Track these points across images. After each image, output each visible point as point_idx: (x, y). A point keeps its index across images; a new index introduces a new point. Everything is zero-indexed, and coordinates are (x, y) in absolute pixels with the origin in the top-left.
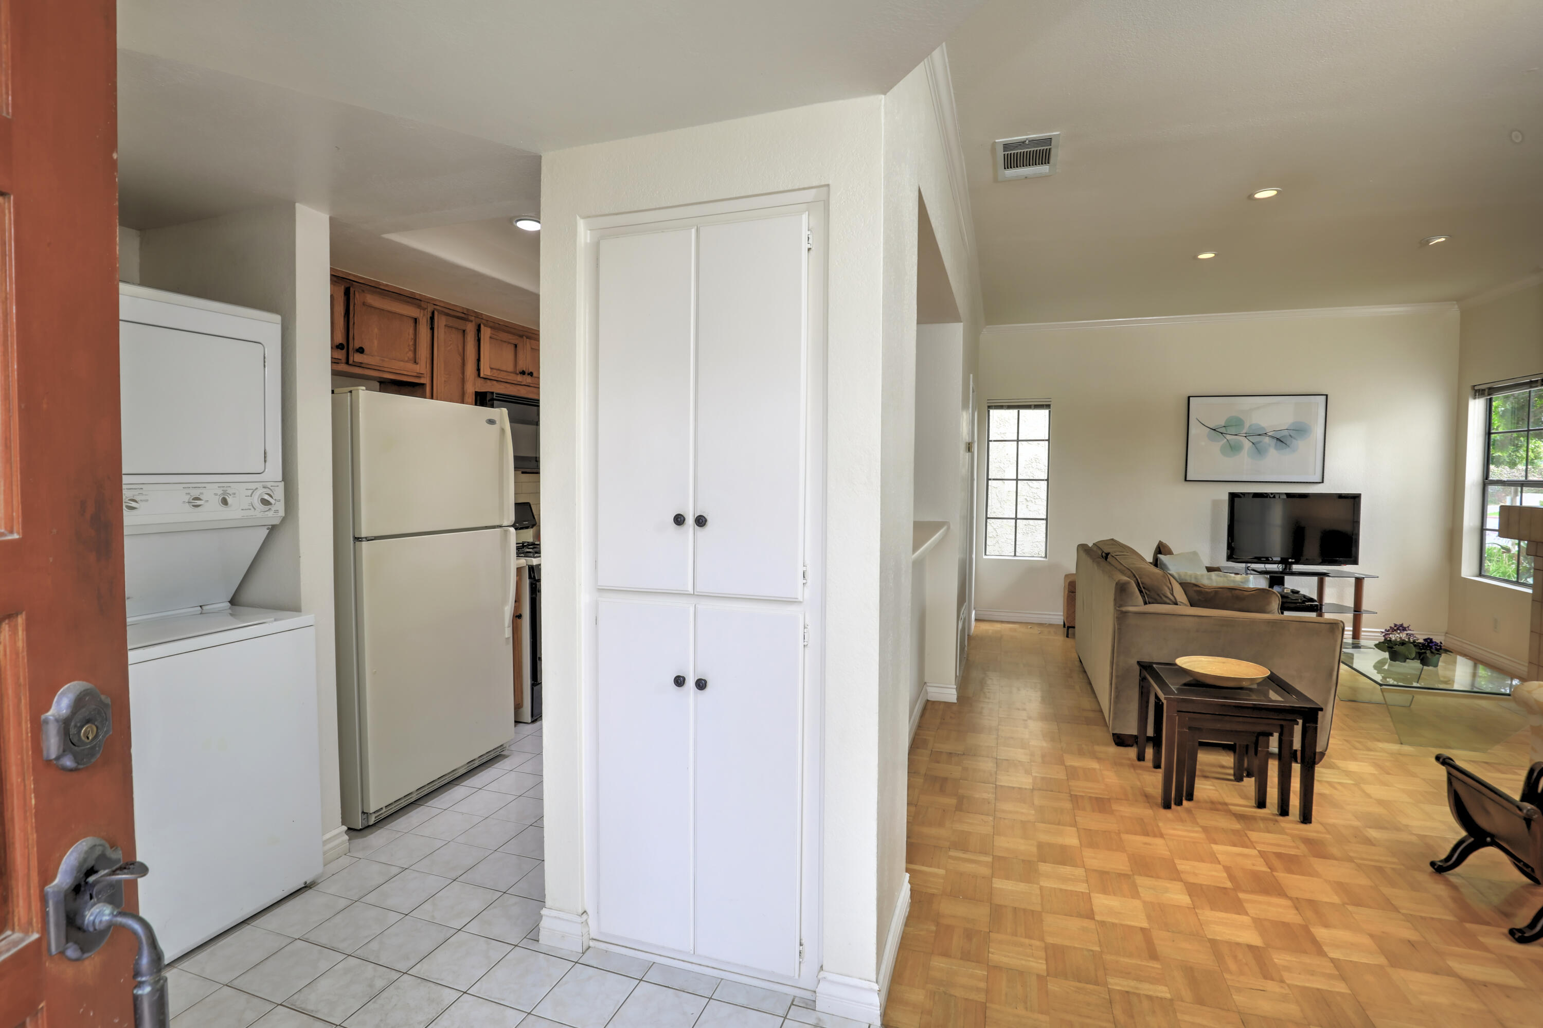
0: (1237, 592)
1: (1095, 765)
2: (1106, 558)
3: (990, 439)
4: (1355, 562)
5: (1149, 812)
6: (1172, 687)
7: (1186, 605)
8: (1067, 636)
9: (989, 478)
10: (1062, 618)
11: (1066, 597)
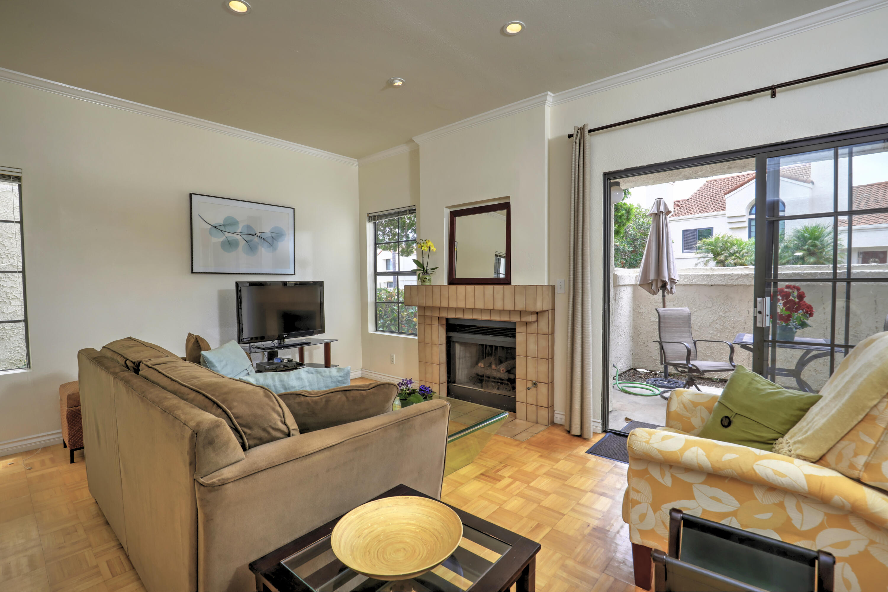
2: (137, 370)
4: (323, 331)
7: (302, 434)
8: (72, 461)
10: (60, 435)
11: (65, 413)
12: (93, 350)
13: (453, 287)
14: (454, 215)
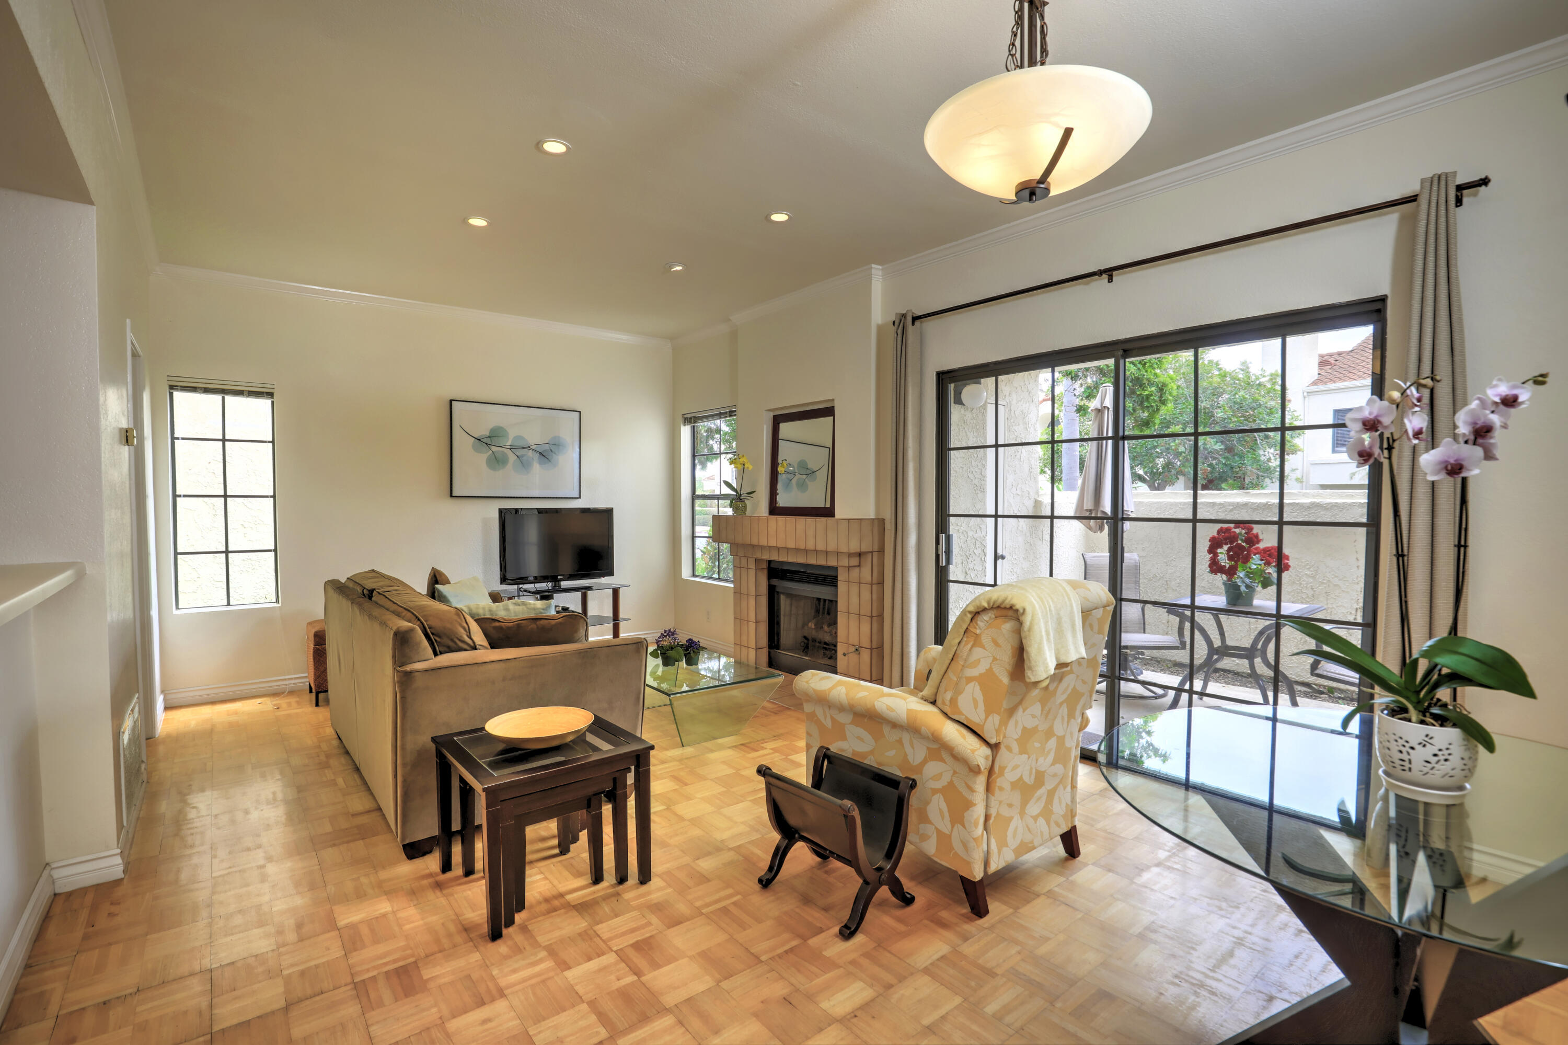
0: (542, 622)
1: (384, 906)
2: (370, 597)
3: (176, 436)
4: (611, 573)
5: (476, 957)
6: (480, 762)
7: (486, 648)
8: (317, 705)
9: (178, 493)
10: (308, 680)
11: (312, 652)
12: (338, 581)
13: (774, 518)
14: (778, 420)
